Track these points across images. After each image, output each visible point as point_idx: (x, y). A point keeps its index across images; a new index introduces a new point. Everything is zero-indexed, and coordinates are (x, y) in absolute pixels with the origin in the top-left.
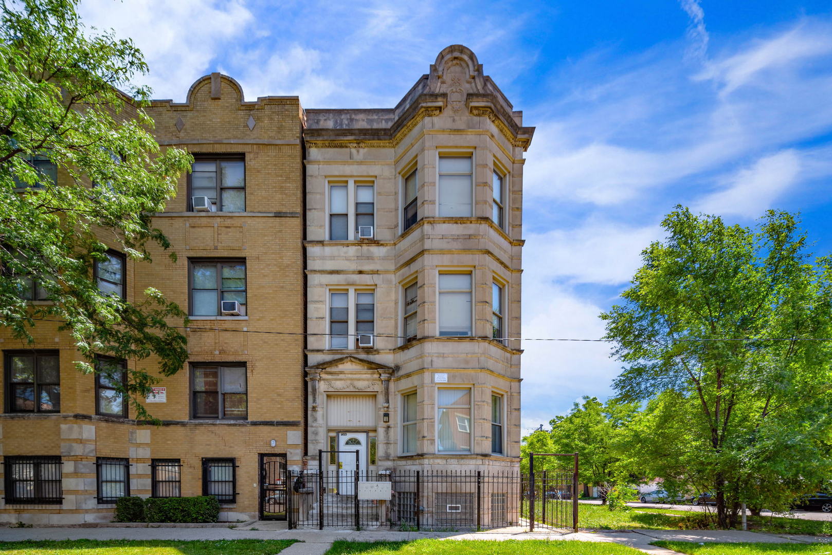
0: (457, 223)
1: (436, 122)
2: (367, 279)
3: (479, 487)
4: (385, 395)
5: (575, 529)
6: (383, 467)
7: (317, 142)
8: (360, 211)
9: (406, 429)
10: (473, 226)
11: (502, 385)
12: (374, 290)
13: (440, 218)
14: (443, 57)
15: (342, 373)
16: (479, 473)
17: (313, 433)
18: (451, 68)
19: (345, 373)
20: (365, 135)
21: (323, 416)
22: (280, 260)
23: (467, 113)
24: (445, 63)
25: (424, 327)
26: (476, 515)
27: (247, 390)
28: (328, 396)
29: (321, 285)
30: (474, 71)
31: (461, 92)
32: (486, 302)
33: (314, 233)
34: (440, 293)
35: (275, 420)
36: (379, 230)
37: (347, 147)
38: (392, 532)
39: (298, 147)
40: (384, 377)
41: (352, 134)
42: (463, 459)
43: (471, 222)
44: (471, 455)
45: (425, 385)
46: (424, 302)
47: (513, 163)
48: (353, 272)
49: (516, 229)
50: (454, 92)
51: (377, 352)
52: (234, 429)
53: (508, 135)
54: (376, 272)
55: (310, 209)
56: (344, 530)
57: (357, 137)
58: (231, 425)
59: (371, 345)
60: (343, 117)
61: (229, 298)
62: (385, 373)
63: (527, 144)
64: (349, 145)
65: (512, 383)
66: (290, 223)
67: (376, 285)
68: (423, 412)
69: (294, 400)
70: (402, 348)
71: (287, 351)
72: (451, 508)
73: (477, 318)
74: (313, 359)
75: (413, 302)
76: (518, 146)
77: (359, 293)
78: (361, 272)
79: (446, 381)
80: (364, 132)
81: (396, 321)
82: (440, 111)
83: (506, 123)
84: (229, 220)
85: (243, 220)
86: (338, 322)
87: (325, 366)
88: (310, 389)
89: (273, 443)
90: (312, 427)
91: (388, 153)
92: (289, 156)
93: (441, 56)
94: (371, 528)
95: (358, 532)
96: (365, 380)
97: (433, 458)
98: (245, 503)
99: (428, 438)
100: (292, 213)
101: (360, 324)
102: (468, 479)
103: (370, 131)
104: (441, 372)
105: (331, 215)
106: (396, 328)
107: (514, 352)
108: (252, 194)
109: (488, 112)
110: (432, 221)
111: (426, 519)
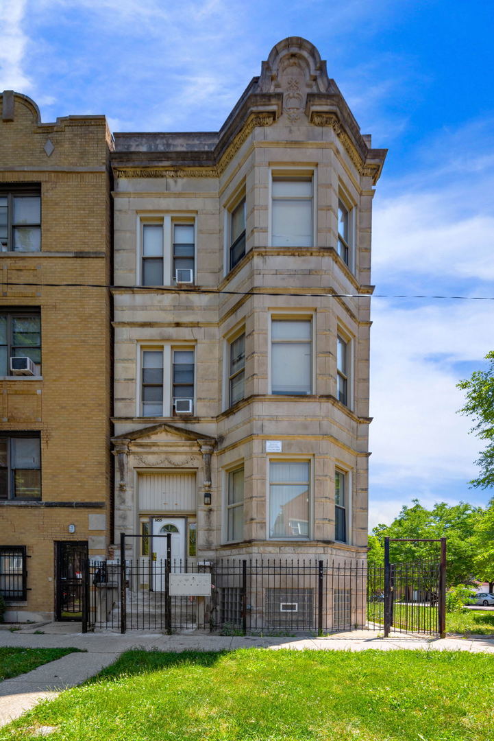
0: (294, 255)
1: (268, 132)
2: (185, 333)
3: (321, 581)
4: (207, 471)
5: (441, 633)
6: (204, 558)
7: (127, 170)
8: (178, 254)
9: (231, 511)
10: (313, 259)
11: (348, 459)
12: (194, 347)
13: (273, 248)
14: (277, 53)
15: (155, 444)
16: (321, 563)
17: (121, 517)
18: (287, 69)
19: (158, 446)
20: (184, 160)
21: (133, 496)
22: (81, 309)
23: (306, 122)
24: (280, 62)
25: (253, 383)
26: (317, 616)
27: (41, 464)
28: (140, 474)
29: (131, 340)
30: (316, 70)
31: (299, 97)
32: (330, 353)
33: (121, 278)
34: (273, 343)
35: (74, 501)
36: (200, 274)
37: (162, 176)
38: (211, 637)
39: (103, 175)
40: (205, 449)
41: (168, 159)
42: (299, 546)
43: (311, 255)
44: (310, 541)
45: (254, 455)
46: (253, 353)
47: (361, 195)
48: (169, 325)
49: (364, 274)
50: (291, 98)
51: (198, 420)
52: (26, 511)
53: (355, 158)
54: (196, 325)
55: (118, 250)
56: (152, 633)
57: (174, 163)
58: (20, 507)
59: (190, 411)
60: (158, 142)
61: (20, 356)
62: (206, 444)
63: (376, 173)
64: (164, 173)
65: (359, 458)
66: (93, 265)
67: (196, 340)
68: (251, 490)
69: (97, 477)
70: (228, 413)
71: (88, 418)
72: (285, 607)
73: (318, 372)
74: (121, 428)
75: (240, 358)
76: (367, 175)
77: (176, 352)
78: (178, 325)
79: (280, 451)
80: (182, 156)
81: (220, 381)
82: (274, 119)
83: (353, 139)
84: (21, 262)
85: (38, 261)
86: (151, 387)
87: (135, 436)
88: (117, 465)
89: (72, 529)
90: (119, 510)
91: (211, 184)
92: (93, 186)
93: (275, 52)
94: (186, 631)
95: (169, 636)
96: (182, 453)
97: (263, 545)
98: (39, 600)
99: (257, 521)
100: (96, 252)
101: (177, 389)
102: (307, 571)
103: (189, 154)
104: (273, 440)
105: (144, 259)
106: (220, 390)
107: (361, 420)
108: (48, 230)
109: (333, 120)
110: (264, 253)
111: (255, 621)
